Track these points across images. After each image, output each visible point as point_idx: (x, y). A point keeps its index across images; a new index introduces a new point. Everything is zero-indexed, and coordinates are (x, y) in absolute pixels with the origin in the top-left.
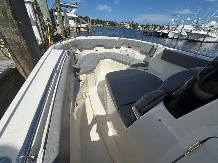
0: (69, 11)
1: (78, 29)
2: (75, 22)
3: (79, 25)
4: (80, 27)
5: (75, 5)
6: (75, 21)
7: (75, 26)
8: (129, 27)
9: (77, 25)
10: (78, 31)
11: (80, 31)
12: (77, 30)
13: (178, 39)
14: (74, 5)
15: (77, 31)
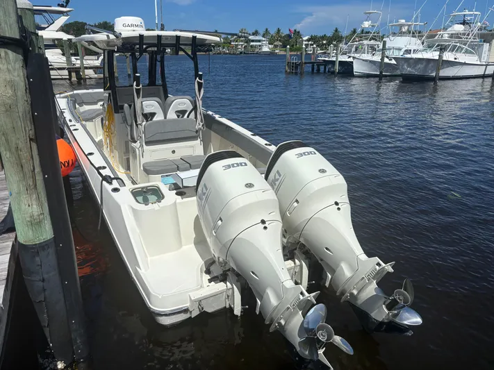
0: (43, 26)
1: (73, 74)
2: (63, 54)
3: (79, 62)
4: (80, 68)
5: (62, 6)
6: (62, 50)
7: (65, 65)
8: (266, 49)
9: (69, 60)
10: (74, 79)
11: (79, 78)
12: (70, 75)
13: (380, 77)
14: (59, 5)
15: (70, 79)
